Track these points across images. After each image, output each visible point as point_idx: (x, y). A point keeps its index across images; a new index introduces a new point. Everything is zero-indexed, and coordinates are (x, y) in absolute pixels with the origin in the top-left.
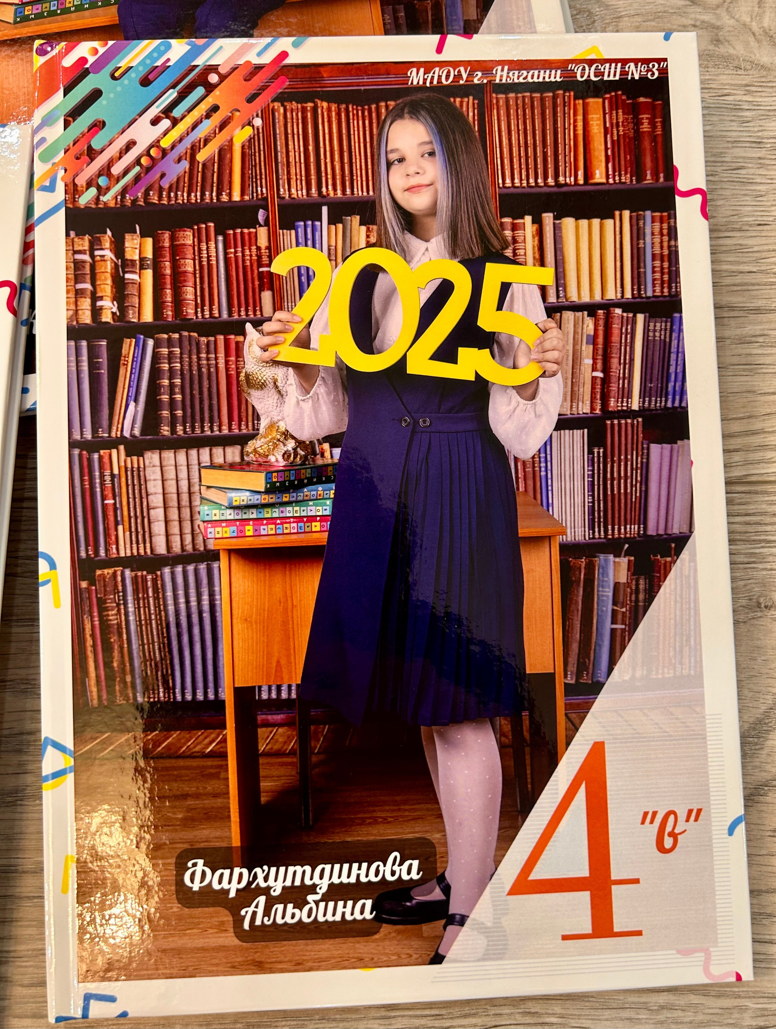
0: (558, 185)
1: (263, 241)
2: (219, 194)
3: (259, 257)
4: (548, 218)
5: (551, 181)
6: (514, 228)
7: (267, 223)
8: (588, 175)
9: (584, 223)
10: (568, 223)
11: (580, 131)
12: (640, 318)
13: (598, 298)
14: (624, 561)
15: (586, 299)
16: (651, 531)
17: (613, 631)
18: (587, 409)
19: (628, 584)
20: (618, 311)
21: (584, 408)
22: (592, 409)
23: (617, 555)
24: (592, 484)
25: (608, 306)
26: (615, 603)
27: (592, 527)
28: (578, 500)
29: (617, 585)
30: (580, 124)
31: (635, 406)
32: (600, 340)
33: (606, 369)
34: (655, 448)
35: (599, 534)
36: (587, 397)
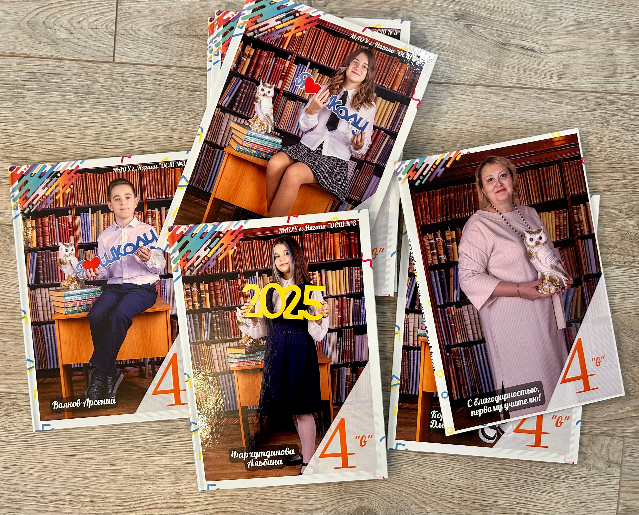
0: (326, 261)
1: (240, 283)
2: (226, 270)
3: (239, 288)
4: (323, 271)
5: (323, 260)
6: (313, 274)
7: (240, 278)
8: (335, 257)
9: (334, 272)
10: (329, 272)
11: (332, 244)
12: (352, 299)
13: (339, 294)
14: (349, 369)
15: (335, 294)
16: (357, 360)
17: (346, 388)
18: (337, 326)
19: (350, 375)
20: (345, 297)
21: (336, 326)
22: (338, 326)
23: (347, 367)
24: (339, 348)
25: (342, 296)
26: (346, 380)
27: (339, 360)
28: (335, 352)
29: (347, 376)
30: (332, 241)
31: (351, 325)
32: (340, 306)
33: (342, 315)
34: (357, 337)
35: (341, 362)
36: (337, 323)
